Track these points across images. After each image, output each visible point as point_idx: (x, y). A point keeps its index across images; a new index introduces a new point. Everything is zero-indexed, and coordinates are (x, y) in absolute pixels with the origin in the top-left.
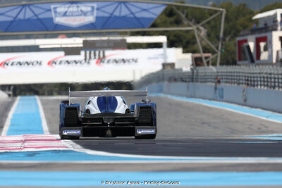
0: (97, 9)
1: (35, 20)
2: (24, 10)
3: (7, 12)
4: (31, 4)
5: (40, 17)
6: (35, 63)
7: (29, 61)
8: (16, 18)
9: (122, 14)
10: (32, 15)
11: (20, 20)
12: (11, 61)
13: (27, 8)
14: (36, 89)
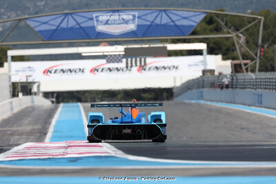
0: (139, 17)
1: (77, 28)
2: (66, 18)
3: (50, 21)
4: (73, 13)
5: (82, 25)
6: (78, 71)
7: (72, 69)
8: (59, 26)
9: (163, 22)
10: (75, 23)
11: (63, 29)
12: (55, 69)
13: (70, 17)
14: (79, 96)
